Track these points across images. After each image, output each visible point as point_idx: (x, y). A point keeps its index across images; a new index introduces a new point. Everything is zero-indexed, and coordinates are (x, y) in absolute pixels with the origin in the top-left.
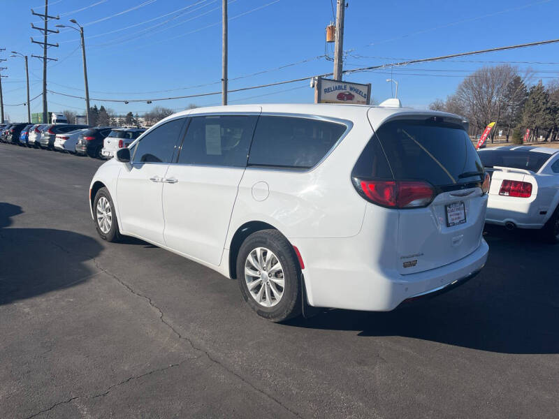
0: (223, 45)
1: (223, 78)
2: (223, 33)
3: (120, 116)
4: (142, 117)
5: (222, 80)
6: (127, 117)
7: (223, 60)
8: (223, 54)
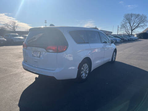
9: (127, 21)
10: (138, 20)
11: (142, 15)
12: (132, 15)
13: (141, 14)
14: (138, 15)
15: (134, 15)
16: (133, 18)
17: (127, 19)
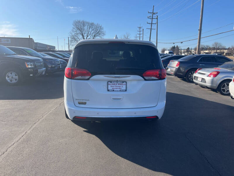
0: (201, 13)
1: (199, 29)
2: (201, 8)
3: (184, 49)
4: (193, 49)
5: (199, 30)
6: (186, 49)
7: (200, 21)
8: (200, 18)
9: (78, 32)
10: (93, 32)
11: (97, 24)
12: (84, 23)
13: (95, 23)
14: (92, 24)
15: (87, 23)
16: (86, 28)
17: (78, 29)
